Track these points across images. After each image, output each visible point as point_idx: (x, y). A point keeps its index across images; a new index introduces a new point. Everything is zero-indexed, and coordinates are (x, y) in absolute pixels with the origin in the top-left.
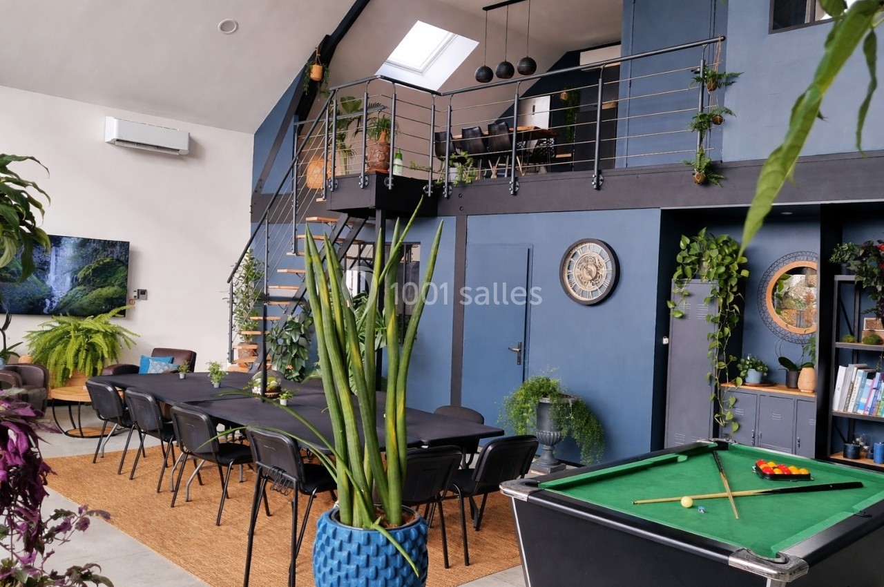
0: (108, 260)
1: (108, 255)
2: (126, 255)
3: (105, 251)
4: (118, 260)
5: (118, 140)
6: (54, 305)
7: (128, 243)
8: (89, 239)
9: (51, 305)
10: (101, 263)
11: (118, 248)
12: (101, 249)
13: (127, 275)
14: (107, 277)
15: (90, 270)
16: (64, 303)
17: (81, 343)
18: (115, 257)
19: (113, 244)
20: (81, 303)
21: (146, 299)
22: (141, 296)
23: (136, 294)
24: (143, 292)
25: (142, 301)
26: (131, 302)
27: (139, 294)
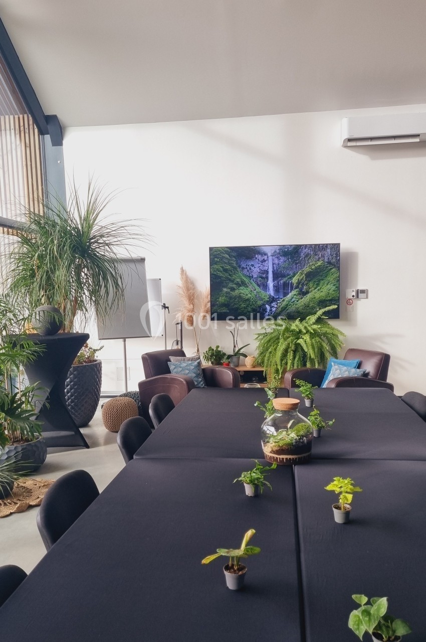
0: (319, 263)
1: (319, 258)
2: (336, 257)
3: (316, 255)
4: (329, 263)
5: (350, 140)
6: (274, 309)
7: (338, 245)
8: (301, 245)
9: (271, 310)
10: (313, 267)
11: (329, 250)
12: (312, 253)
13: (339, 277)
14: (319, 281)
15: (304, 275)
16: (282, 307)
17: (289, 344)
18: (326, 260)
19: (323, 247)
20: (297, 306)
21: (367, 298)
22: (361, 295)
23: (354, 294)
24: (363, 292)
25: (362, 300)
26: (349, 302)
27: (358, 292)
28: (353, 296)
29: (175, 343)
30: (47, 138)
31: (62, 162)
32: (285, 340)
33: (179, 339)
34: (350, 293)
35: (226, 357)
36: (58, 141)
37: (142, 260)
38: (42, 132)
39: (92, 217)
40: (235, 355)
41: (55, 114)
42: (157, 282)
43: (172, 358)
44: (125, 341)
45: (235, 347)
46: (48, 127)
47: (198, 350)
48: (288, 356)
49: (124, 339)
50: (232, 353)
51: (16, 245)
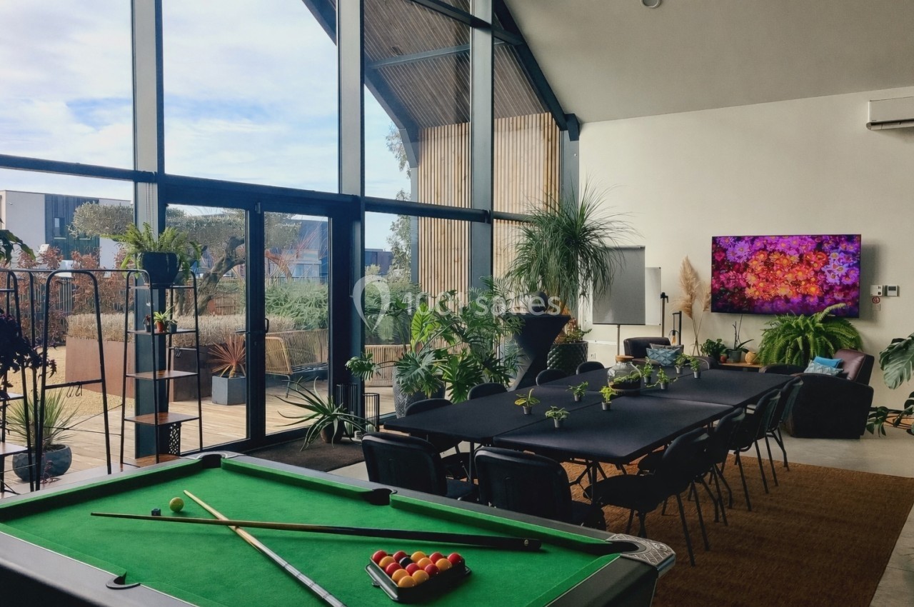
5: (874, 124)
21: (898, 295)
22: (890, 293)
23: (881, 291)
24: (893, 289)
25: (892, 298)
26: (875, 300)
27: (886, 290)
28: (879, 293)
29: (672, 333)
30: (566, 133)
31: (578, 155)
32: (784, 337)
33: (677, 329)
34: (876, 290)
35: (724, 350)
36: (575, 137)
37: (642, 249)
38: (562, 129)
39: (586, 212)
40: (736, 349)
41: (573, 113)
42: (657, 271)
43: (652, 345)
44: (619, 327)
45: (736, 341)
46: (567, 124)
47: (697, 342)
48: (787, 354)
49: (619, 325)
50: (733, 348)
51: (521, 237)
